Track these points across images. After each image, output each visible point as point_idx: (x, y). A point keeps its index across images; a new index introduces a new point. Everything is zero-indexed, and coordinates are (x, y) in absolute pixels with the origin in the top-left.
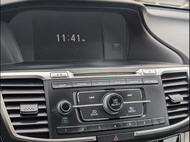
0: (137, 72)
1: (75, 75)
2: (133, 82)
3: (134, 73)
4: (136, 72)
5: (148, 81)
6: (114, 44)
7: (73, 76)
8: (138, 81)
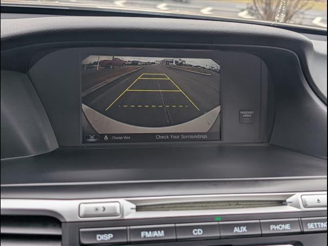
0: (288, 200)
1: (138, 209)
2: (278, 227)
3: (281, 203)
4: (285, 201)
5: (314, 226)
6: (242, 112)
7: (134, 211)
8: (291, 226)
